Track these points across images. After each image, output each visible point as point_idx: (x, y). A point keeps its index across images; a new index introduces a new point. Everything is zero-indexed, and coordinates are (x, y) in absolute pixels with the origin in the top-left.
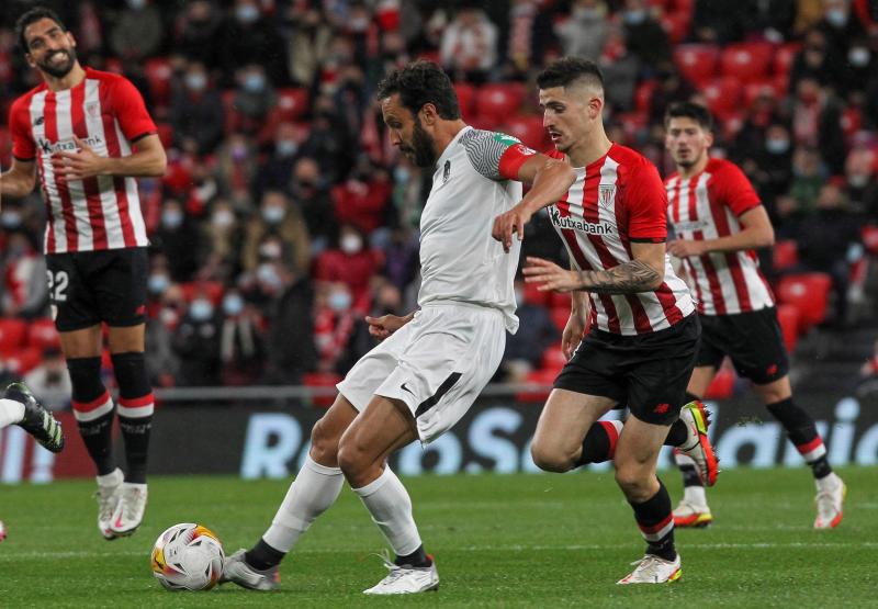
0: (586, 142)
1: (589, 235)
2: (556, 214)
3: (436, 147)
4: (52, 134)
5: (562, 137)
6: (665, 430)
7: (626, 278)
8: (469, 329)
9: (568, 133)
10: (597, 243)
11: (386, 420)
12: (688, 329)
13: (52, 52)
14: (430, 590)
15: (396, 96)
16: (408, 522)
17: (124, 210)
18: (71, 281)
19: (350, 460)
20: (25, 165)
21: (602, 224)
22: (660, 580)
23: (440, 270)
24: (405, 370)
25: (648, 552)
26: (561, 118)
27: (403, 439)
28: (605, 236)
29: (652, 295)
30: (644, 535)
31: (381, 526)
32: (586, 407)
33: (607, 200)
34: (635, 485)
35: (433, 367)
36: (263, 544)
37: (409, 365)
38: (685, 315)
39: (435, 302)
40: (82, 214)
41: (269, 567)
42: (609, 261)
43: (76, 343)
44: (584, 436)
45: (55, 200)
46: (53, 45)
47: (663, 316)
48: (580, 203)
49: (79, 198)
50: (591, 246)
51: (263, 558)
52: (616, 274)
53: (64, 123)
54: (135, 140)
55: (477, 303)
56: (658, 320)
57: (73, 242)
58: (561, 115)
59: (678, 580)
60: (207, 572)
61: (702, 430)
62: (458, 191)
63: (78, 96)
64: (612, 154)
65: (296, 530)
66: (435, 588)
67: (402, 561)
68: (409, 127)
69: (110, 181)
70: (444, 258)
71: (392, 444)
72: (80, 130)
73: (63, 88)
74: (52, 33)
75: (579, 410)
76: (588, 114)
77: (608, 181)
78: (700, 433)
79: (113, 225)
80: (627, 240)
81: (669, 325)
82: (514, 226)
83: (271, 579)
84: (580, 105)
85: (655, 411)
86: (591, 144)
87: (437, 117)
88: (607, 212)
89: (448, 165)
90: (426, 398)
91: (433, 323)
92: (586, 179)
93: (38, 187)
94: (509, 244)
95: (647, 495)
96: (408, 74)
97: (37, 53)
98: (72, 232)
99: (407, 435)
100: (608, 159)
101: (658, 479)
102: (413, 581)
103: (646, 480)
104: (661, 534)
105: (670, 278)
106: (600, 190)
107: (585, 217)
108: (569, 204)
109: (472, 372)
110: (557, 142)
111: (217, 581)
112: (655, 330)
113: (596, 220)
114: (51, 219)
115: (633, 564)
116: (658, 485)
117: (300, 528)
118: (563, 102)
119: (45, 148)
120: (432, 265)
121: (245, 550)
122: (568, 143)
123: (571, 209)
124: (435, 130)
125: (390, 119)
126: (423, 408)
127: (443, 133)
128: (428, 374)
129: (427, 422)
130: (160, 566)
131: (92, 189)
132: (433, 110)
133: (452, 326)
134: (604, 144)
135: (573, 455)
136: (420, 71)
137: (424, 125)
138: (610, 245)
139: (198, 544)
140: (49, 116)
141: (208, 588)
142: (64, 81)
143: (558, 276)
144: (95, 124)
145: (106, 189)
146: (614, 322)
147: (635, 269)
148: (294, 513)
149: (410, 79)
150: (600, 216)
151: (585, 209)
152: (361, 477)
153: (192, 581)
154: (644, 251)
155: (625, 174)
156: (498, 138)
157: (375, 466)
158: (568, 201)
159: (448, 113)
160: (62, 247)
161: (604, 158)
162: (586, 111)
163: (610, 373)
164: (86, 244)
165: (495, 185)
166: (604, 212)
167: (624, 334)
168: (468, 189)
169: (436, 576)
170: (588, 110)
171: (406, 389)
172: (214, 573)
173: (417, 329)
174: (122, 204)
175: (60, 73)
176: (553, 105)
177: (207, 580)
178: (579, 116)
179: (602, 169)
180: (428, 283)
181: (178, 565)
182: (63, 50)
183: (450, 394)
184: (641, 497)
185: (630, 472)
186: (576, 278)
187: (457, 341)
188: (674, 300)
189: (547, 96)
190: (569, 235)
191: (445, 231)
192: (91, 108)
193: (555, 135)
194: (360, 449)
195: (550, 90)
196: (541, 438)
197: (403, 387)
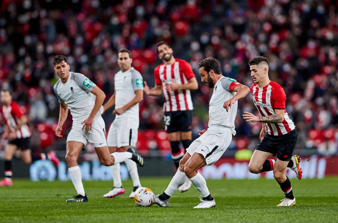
0: (263, 81)
1: (263, 107)
2: (255, 101)
3: (214, 82)
4: (165, 77)
5: (256, 79)
6: (287, 163)
7: (273, 119)
8: (220, 133)
9: (258, 78)
10: (266, 109)
11: (197, 159)
12: (293, 134)
13: (165, 54)
14: (213, 207)
15: (203, 68)
16: (205, 188)
17: (185, 99)
18: (171, 119)
19: (187, 170)
20: (159, 86)
21: (267, 104)
22: (289, 205)
23: (213, 116)
24: (203, 145)
25: (286, 197)
26: (256, 74)
27: (202, 165)
28: (268, 107)
29: (282, 124)
30: (284, 192)
31: (197, 189)
32: (264, 155)
33: (268, 97)
34: (279, 178)
35: (211, 144)
36: (164, 193)
37: (204, 144)
38: (292, 130)
39: (212, 126)
40: (174, 100)
41: (165, 200)
42: (269, 114)
43: (172, 137)
44: (263, 163)
45: (166, 96)
46: (165, 52)
47: (285, 130)
48: (261, 98)
49: (173, 96)
50: (264, 110)
51: (164, 197)
52: (270, 118)
53: (169, 74)
54: (189, 79)
55: (223, 126)
56: (284, 131)
57: (171, 108)
58: (256, 73)
59: (294, 205)
60: (150, 201)
61: (298, 163)
62: (218, 94)
63: (173, 66)
64: (270, 84)
65: (174, 190)
66: (214, 206)
67: (204, 199)
68: (206, 76)
69: (181, 91)
70: (214, 113)
71: (199, 166)
72: (173, 77)
73: (169, 64)
74: (165, 49)
75: (262, 156)
76: (263, 73)
77: (269, 91)
78: (297, 164)
79: (182, 103)
80: (274, 108)
81: (287, 133)
82: (229, 104)
83: (166, 203)
84: (261, 70)
85: (284, 157)
86: (264, 81)
87: (214, 73)
88: (268, 100)
89: (216, 87)
90: (209, 153)
91: (211, 132)
92: (263, 91)
93: (163, 93)
94: (227, 109)
95: (283, 181)
96: (206, 61)
97: (161, 54)
98: (171, 105)
99: (203, 164)
100: (269, 85)
101: (286, 176)
102: (208, 204)
103: (282, 177)
104: (288, 192)
105: (287, 119)
106: (266, 94)
107: (262, 102)
108: (258, 98)
109: (222, 146)
110: (255, 80)
111: (152, 204)
112: (283, 134)
113: (265, 103)
114: (165, 101)
115: (281, 201)
116: (286, 178)
117: (175, 190)
118: (256, 69)
119: (164, 81)
120: (212, 115)
121: (159, 195)
122: (258, 81)
123: (259, 100)
124: (214, 77)
125: (201, 74)
126: (208, 155)
127: (216, 78)
128: (209, 146)
129: (209, 159)
130: (136, 200)
131: (176, 93)
132: (213, 72)
133: (216, 132)
134: (268, 81)
135: (260, 169)
136: (209, 61)
137: (210, 76)
138: (269, 110)
139: (147, 194)
140: (165, 72)
141: (150, 206)
142: (169, 62)
143: (253, 117)
144: (177, 74)
145: (180, 93)
146: (272, 132)
147: (275, 117)
148: (174, 185)
149: (206, 62)
150: (266, 102)
151: (263, 100)
152: (191, 175)
153: (145, 204)
154: (278, 112)
155: (274, 90)
156: (229, 80)
157: (194, 172)
158: (258, 97)
159: (217, 73)
160: (168, 110)
161: (268, 85)
162: (263, 72)
163: (270, 146)
164: (175, 109)
165: (229, 93)
166: (267, 101)
167: (275, 135)
168: (222, 94)
169: (215, 203)
170: (264, 72)
171: (203, 151)
172: (151, 201)
173: (207, 133)
174: (185, 98)
175: (168, 60)
176: (253, 70)
177: (149, 203)
178: (261, 73)
179: (267, 88)
180: (211, 120)
181: (141, 200)
182: (168, 53)
183: (216, 151)
184: (281, 181)
185: (278, 175)
186: (258, 118)
187: (218, 137)
188: (288, 126)
189: (252, 67)
190: (259, 107)
191: (215, 106)
192: (176, 70)
193: (254, 79)
194: (190, 167)
195: (253, 66)
196: (251, 164)
197: (202, 150)
